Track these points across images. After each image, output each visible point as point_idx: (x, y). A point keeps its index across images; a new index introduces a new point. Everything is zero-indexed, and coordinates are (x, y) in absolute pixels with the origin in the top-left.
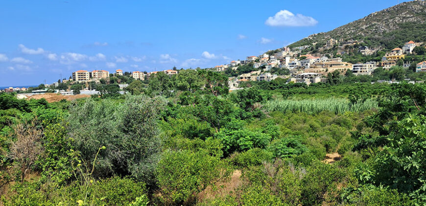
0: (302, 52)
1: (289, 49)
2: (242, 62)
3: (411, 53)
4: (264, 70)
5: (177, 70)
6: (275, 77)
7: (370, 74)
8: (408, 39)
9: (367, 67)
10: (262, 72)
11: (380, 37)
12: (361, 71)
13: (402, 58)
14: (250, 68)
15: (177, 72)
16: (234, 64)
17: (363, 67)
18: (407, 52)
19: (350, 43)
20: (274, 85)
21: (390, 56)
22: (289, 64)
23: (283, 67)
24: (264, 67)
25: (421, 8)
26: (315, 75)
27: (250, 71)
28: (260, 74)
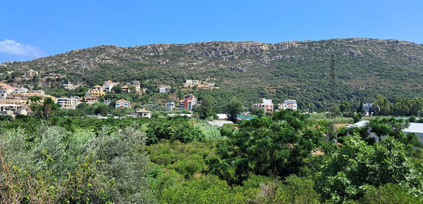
3: (110, 91)
7: (74, 108)
8: (107, 78)
9: (72, 102)
11: (82, 73)
12: (65, 106)
13: (103, 95)
17: (67, 102)
18: (107, 90)
19: (51, 76)
21: (92, 92)
25: (117, 53)
26: (18, 107)
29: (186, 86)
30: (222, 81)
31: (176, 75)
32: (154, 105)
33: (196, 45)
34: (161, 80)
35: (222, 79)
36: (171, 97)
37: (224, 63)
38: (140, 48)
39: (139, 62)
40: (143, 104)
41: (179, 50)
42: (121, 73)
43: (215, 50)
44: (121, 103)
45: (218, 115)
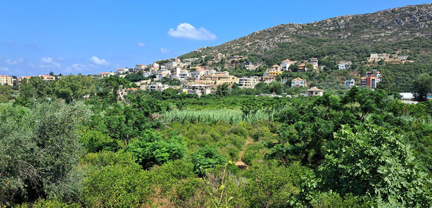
0: (192, 64)
1: (179, 60)
2: (131, 70)
3: (287, 70)
4: (155, 79)
5: (55, 76)
6: (167, 87)
7: (253, 87)
8: (285, 57)
9: (251, 81)
10: (152, 81)
12: (246, 85)
13: (280, 74)
14: (140, 77)
15: (54, 78)
16: (122, 72)
17: (248, 81)
18: (284, 69)
19: (235, 58)
20: (166, 95)
21: (270, 72)
22: (180, 75)
23: (174, 77)
24: (154, 77)
25: (295, 30)
26: (206, 87)
27: (140, 80)
28: (150, 83)
29: (370, 60)
30: (418, 53)
31: (358, 50)
32: (332, 83)
33: (385, 13)
34: (341, 56)
35: (418, 50)
36: (351, 74)
37: (422, 31)
38: (320, 22)
39: (318, 38)
40: (319, 82)
41: (363, 21)
42: (299, 50)
43: (410, 16)
44: (297, 82)
45: (401, 94)
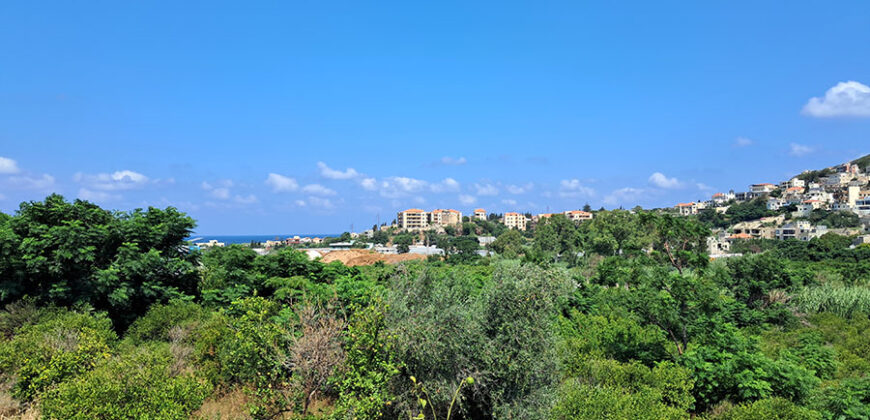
1: (857, 169)
2: (740, 196)
4: (794, 214)
5: (593, 212)
6: (822, 231)
10: (787, 219)
14: (760, 211)
15: (591, 216)
16: (721, 201)
20: (819, 250)
22: (858, 202)
23: (842, 208)
24: (792, 208)
27: (759, 217)
28: (783, 224)
